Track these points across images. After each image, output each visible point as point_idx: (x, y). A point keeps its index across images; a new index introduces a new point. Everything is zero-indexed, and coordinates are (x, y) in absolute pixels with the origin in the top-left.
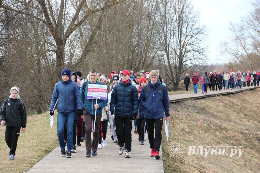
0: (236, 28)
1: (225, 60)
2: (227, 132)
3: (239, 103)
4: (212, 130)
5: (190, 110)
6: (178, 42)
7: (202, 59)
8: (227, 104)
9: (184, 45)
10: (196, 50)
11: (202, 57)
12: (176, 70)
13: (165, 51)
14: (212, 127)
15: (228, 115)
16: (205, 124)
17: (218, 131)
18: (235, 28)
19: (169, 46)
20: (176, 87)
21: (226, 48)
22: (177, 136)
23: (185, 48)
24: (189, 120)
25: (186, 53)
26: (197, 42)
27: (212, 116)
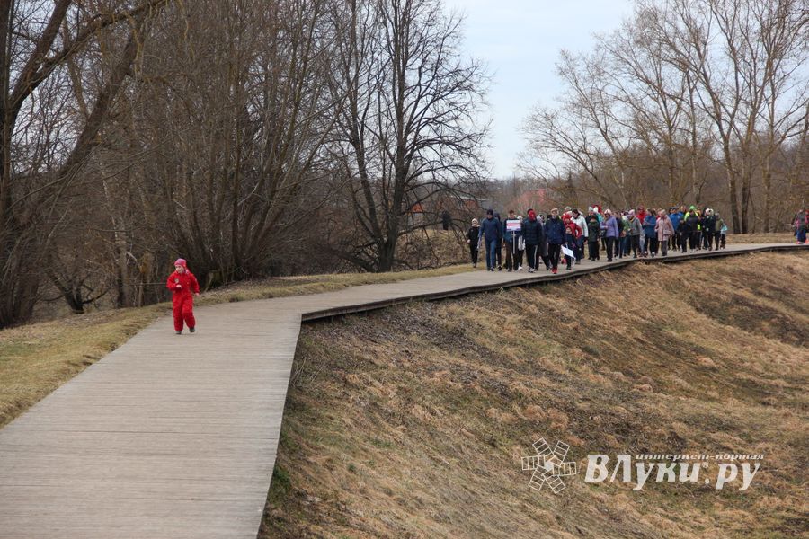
0: (581, 70)
1: (546, 171)
2: (524, 408)
3: (572, 313)
4: (476, 402)
5: (414, 338)
6: (394, 114)
7: (467, 170)
8: (532, 316)
9: (410, 123)
10: (450, 139)
11: (467, 162)
12: (387, 203)
13: (350, 141)
14: (477, 393)
15: (532, 353)
16: (457, 382)
17: (497, 404)
18: (577, 70)
19: (363, 125)
20: (386, 255)
21: (549, 131)
22: (351, 427)
23: (414, 134)
24: (408, 369)
25: (418, 149)
26: (451, 114)
27: (482, 357)
